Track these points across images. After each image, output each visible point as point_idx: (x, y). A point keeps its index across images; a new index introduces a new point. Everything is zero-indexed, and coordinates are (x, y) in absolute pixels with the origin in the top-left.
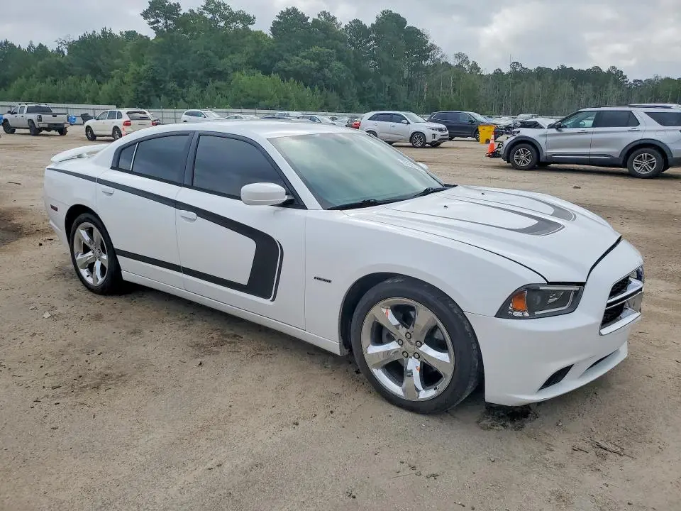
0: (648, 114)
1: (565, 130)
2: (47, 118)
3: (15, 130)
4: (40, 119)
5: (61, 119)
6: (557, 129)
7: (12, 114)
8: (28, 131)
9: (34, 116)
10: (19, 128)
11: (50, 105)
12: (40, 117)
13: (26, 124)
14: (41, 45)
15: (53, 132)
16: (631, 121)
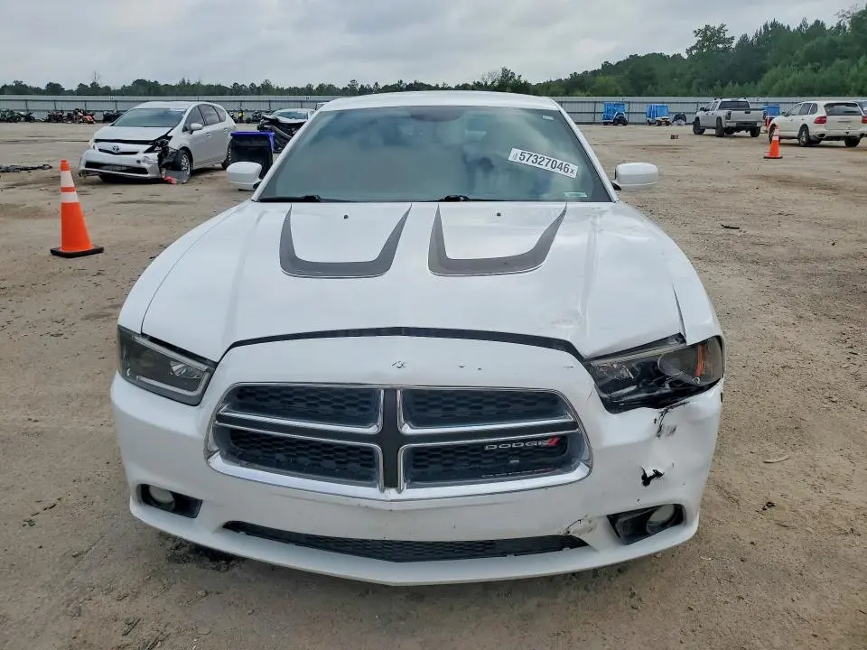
2: (739, 116)
3: (704, 130)
4: (729, 116)
5: (755, 116)
7: (706, 110)
8: (713, 132)
9: (723, 113)
10: (709, 128)
11: (748, 100)
12: (730, 114)
13: (714, 123)
14: (817, 22)
15: (743, 133)
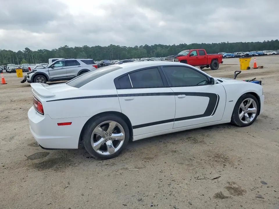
0: (81, 61)
1: (55, 68)
6: (52, 68)
16: (77, 63)
